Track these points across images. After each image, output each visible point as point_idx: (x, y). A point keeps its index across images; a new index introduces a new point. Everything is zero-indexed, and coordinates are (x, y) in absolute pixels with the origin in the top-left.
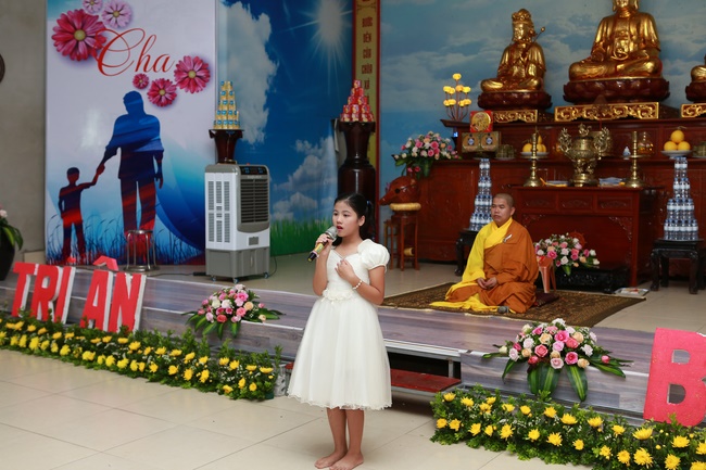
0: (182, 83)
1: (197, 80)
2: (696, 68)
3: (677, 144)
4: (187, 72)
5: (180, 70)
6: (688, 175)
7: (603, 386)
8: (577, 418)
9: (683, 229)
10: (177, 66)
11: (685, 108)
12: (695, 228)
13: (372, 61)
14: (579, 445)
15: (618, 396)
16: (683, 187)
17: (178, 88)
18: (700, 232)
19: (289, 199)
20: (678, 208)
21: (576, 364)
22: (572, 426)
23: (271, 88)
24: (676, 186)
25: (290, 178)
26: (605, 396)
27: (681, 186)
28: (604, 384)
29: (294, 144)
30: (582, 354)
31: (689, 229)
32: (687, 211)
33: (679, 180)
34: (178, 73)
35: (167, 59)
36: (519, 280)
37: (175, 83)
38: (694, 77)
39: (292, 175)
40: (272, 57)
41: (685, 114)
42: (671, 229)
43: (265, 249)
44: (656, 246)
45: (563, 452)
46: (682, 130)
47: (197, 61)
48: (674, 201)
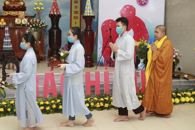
2: (5, 1)
3: (3, 22)
6: (9, 31)
7: (10, 92)
8: (6, 102)
9: (9, 47)
11: (4, 12)
12: (12, 46)
14: (9, 110)
15: (14, 94)
16: (8, 35)
18: (13, 47)
20: (7, 41)
21: (1, 87)
22: (6, 105)
24: (6, 35)
26: (10, 95)
27: (7, 35)
28: (10, 91)
30: (2, 84)
31: (10, 46)
32: (9, 41)
33: (7, 33)
38: (5, 4)
41: (4, 14)
42: (5, 47)
44: (1, 52)
45: (4, 113)
46: (4, 19)
48: (6, 39)
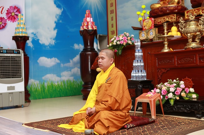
0: (9, 18)
1: (15, 16)
4: (11, 13)
5: (8, 12)
10: (7, 11)
13: (114, 8)
17: (7, 20)
19: (70, 71)
23: (58, 20)
25: (71, 61)
29: (73, 45)
34: (7, 14)
35: (3, 8)
36: (110, 109)
37: (6, 19)
39: (72, 60)
40: (58, 6)
43: (21, 92)
47: (15, 8)
